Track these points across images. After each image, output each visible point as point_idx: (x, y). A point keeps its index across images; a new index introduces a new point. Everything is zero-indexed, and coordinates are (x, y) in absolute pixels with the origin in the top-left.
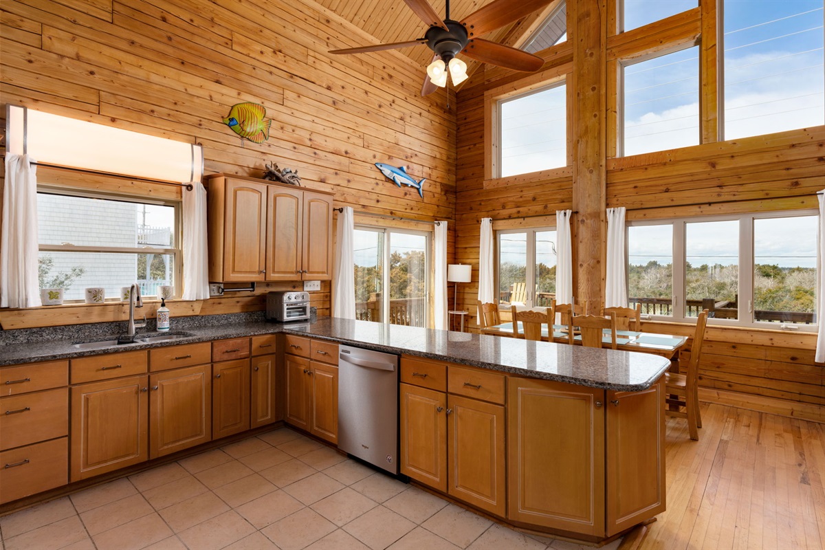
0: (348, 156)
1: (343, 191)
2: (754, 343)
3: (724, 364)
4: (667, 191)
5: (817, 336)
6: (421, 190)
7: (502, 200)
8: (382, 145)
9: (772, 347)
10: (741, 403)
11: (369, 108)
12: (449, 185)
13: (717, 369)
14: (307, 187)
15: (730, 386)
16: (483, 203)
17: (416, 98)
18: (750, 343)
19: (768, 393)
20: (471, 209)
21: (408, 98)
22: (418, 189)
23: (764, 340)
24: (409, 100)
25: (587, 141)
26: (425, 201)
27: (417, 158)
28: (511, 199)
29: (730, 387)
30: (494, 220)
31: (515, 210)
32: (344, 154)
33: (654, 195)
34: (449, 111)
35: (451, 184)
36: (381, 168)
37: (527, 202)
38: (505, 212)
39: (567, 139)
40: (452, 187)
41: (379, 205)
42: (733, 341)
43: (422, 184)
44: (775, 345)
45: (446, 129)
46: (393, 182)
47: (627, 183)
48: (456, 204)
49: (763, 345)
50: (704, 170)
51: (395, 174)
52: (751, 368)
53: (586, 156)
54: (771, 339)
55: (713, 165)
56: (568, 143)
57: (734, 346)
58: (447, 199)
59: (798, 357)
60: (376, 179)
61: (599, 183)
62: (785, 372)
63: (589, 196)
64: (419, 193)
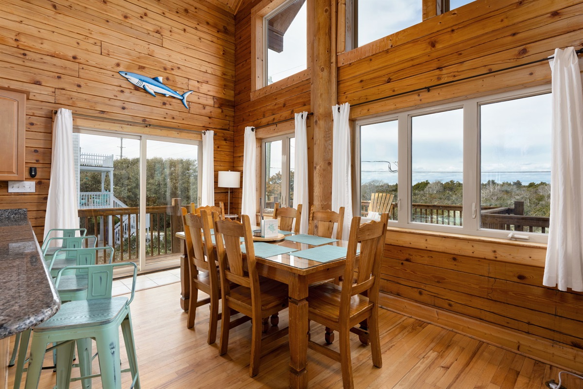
0: (77, 61)
1: (70, 95)
2: (475, 255)
3: (444, 279)
4: (389, 81)
5: (545, 249)
6: (185, 101)
7: (263, 109)
8: (129, 54)
9: (495, 261)
10: (462, 327)
11: (109, 17)
12: (225, 99)
13: (438, 285)
14: (11, 87)
15: (450, 305)
16: (251, 114)
17: (178, 15)
18: (471, 255)
19: (492, 318)
20: (243, 120)
21: (166, 13)
22: (182, 100)
23: (486, 252)
24: (167, 15)
25: (319, 39)
26: (192, 111)
27: (179, 71)
28: (268, 108)
29: (450, 308)
30: (257, 128)
31: (272, 117)
32: (71, 59)
33: (377, 88)
34: (225, 31)
35: (228, 98)
36: (127, 76)
37: (280, 109)
38: (264, 121)
39: (308, 41)
40: (229, 101)
41: (126, 112)
42: (453, 252)
43: (186, 96)
44: (498, 259)
45: (221, 47)
46: (145, 90)
47: (355, 78)
48: (234, 117)
49: (485, 259)
50: (424, 52)
51: (144, 83)
52: (473, 286)
53: (319, 54)
54: (495, 252)
55: (433, 45)
56: (308, 45)
57: (455, 258)
58: (222, 112)
59: (526, 275)
60: (120, 86)
61: (330, 81)
62: (511, 293)
63: (321, 95)
64: (183, 104)
